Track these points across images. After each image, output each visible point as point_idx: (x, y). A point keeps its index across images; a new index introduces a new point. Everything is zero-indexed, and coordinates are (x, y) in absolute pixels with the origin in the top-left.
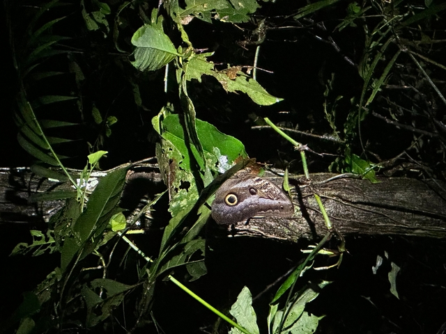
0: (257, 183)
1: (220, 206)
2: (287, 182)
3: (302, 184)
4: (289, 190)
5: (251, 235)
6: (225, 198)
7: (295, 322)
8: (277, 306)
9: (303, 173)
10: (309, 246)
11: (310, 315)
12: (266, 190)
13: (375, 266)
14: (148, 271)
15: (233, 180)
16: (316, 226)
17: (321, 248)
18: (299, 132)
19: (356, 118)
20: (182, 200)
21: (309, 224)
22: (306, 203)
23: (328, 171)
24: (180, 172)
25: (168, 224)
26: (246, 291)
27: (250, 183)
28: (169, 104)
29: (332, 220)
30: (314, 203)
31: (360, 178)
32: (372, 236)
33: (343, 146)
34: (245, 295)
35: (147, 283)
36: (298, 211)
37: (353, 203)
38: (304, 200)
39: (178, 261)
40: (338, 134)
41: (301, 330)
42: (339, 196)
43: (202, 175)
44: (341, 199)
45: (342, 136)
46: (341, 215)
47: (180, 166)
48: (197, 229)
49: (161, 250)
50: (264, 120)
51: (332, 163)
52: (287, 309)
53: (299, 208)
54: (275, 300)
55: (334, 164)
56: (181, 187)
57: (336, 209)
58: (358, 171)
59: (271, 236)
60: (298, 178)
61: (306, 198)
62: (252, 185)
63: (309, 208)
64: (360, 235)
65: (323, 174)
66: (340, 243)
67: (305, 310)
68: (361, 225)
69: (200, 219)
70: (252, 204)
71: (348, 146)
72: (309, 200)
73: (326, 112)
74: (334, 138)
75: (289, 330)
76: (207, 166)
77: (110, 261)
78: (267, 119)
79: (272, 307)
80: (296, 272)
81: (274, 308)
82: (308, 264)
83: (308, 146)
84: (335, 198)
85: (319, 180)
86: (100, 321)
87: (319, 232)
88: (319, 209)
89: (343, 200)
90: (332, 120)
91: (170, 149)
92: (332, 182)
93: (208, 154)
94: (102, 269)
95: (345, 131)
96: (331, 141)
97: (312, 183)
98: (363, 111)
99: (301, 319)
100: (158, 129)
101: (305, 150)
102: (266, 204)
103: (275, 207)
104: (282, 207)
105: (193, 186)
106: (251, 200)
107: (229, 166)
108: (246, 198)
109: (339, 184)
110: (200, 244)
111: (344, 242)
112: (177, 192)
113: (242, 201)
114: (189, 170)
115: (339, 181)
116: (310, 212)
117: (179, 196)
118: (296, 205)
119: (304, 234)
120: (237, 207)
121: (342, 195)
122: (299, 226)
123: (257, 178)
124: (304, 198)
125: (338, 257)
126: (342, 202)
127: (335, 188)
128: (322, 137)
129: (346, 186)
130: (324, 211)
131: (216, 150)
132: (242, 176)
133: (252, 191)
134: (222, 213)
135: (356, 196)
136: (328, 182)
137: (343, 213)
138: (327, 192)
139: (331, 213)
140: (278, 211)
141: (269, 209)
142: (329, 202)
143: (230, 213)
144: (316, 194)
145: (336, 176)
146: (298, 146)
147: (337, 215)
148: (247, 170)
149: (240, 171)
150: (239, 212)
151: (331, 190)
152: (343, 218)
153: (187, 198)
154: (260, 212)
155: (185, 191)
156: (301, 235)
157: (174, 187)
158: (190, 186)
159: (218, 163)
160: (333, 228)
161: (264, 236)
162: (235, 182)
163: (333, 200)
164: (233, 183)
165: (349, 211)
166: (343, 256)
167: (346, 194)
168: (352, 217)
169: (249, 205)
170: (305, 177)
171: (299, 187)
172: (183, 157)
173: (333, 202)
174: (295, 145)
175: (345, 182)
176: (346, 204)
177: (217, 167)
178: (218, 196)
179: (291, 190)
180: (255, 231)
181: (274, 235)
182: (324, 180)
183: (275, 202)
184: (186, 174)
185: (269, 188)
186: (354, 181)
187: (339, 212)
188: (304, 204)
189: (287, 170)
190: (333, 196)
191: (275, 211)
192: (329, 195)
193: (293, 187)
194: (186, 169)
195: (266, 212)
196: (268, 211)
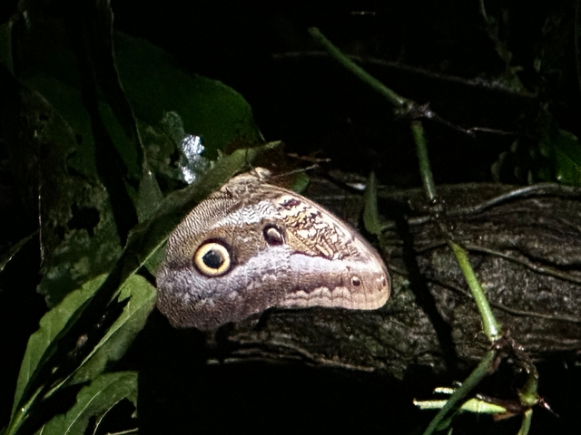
0: (284, 213)
1: (181, 276)
2: (373, 208)
3: (417, 214)
4: (378, 232)
5: (272, 358)
6: (195, 255)
10: (438, 390)
12: (312, 232)
15: (219, 203)
16: (457, 333)
17: (471, 395)
18: (408, 67)
20: (77, 260)
21: (435, 327)
22: (429, 267)
23: (490, 179)
24: (71, 181)
25: (35, 327)
27: (267, 211)
29: (501, 315)
30: (450, 267)
36: (403, 290)
37: (561, 268)
38: (422, 261)
39: (64, 432)
40: (518, 73)
42: (520, 249)
43: (130, 190)
44: (527, 255)
45: (528, 78)
46: (526, 303)
47: (71, 163)
49: (19, 394)
51: (502, 156)
53: (406, 282)
55: (506, 159)
56: (74, 224)
59: (330, 362)
61: (427, 253)
62: (271, 216)
63: (436, 282)
65: (474, 186)
66: (523, 382)
69: (127, 315)
70: (270, 272)
71: (545, 106)
72: (438, 259)
73: (484, 12)
74: (509, 84)
76: (145, 165)
78: (315, 32)
83: (431, 108)
84: (508, 254)
85: (465, 204)
87: (465, 351)
88: (467, 287)
89: (534, 260)
90: (501, 36)
91: (43, 117)
92: (497, 211)
93: (150, 130)
95: (538, 65)
97: (443, 214)
101: (424, 120)
102: (310, 271)
103: (335, 279)
104: (355, 279)
105: (106, 221)
106: (267, 261)
107: (209, 165)
108: (253, 253)
109: (521, 214)
110: (128, 385)
111: (537, 377)
112: (62, 238)
113: (242, 263)
114: (96, 175)
115: (522, 206)
116: (440, 292)
117: (66, 249)
118: (399, 274)
119: (417, 351)
120: (228, 279)
121: (530, 245)
122: (407, 334)
123: (287, 198)
124: (422, 254)
125: (519, 419)
126: (531, 265)
127: (511, 227)
128: (470, 82)
129: (541, 220)
130: (478, 291)
131: (172, 118)
132: (243, 191)
133: (271, 235)
134: (187, 296)
135: (569, 249)
136: (489, 208)
137: (532, 296)
138: (486, 237)
139: (498, 296)
140: (345, 291)
141: (319, 286)
142: (493, 264)
143: (210, 295)
144: (455, 242)
145: (513, 193)
146: (405, 106)
147: (515, 302)
148: (256, 175)
149: (238, 178)
150: (234, 294)
151: (498, 232)
152: (531, 309)
153: (91, 253)
154: (293, 295)
155: (83, 236)
156: (415, 359)
157: (55, 223)
158: (98, 220)
159: (177, 155)
160: (504, 338)
161: (309, 360)
162: (223, 208)
163: (505, 258)
164: (218, 212)
165: (549, 290)
166: (533, 416)
167: (541, 241)
168: (556, 309)
169: (263, 273)
170: (424, 194)
171: (406, 222)
172: (79, 139)
173: (504, 266)
174: (394, 105)
175: (537, 208)
176: (542, 269)
177: (176, 167)
178: (176, 248)
179: (384, 232)
180: (284, 347)
181: (337, 357)
182: (478, 203)
183: (336, 267)
184: (88, 186)
185: (320, 227)
186: (564, 207)
187: (520, 293)
188: (422, 271)
189: (372, 176)
190: (504, 248)
191: (338, 290)
192: (493, 245)
193: (391, 225)
194: (86, 172)
195: (312, 293)
196: (317, 291)
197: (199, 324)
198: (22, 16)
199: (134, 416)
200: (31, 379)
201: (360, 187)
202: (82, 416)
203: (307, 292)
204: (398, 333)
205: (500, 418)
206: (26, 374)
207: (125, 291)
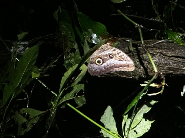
0: (113, 52)
1: (93, 65)
2: (131, 45)
3: (140, 46)
4: (132, 50)
5: (111, 76)
6: (95, 61)
7: (138, 124)
8: (127, 116)
9: (140, 40)
10: (145, 82)
11: (146, 120)
12: (119, 56)
13: (182, 91)
14: (52, 103)
15: (100, 50)
16: (149, 70)
17: (152, 83)
18: (137, 17)
19: (169, 9)
20: (71, 59)
21: (144, 69)
22: (143, 57)
23: (155, 39)
24: (70, 43)
25: (63, 75)
26: (109, 108)
28: (62, 4)
29: (158, 66)
30: (147, 57)
31: (173, 42)
32: (180, 75)
33: (163, 24)
34: (109, 111)
35: (52, 110)
36: (137, 62)
37: (169, 57)
38: (141, 56)
39: (69, 96)
40: (160, 17)
41: (141, 129)
42: (161, 53)
43: (82, 45)
44: (162, 54)
45: (162, 18)
46: (162, 64)
47: (70, 39)
48: (80, 78)
49: (60, 90)
50: (118, 11)
51: (157, 33)
52: (133, 117)
53: (138, 60)
54: (126, 112)
55: (158, 34)
56: (71, 52)
57: (160, 60)
58: (172, 38)
59: (123, 76)
60: (138, 43)
61: (142, 54)
62: (111, 53)
63: (144, 60)
64: (174, 75)
65: (151, 40)
66: (162, 80)
67: (143, 118)
68: (174, 69)
69: (82, 72)
70: (111, 64)
71: (165, 24)
72: (144, 55)
73: (153, 4)
74: (158, 19)
75: (134, 129)
76: (85, 40)
77: (31, 95)
78: (119, 11)
79: (124, 116)
80: (138, 97)
81: (125, 117)
82: (144, 92)
83: (142, 26)
84: (159, 54)
85: (149, 44)
86: (26, 132)
87: (150, 74)
88: (150, 61)
89: (164, 55)
90: (156, 9)
91: (64, 30)
92: (156, 45)
93: (86, 33)
94: (27, 100)
95: (164, 16)
96: (156, 21)
97: (145, 47)
98: (174, 4)
99: (141, 123)
100: (57, 19)
101: (141, 28)
102: (119, 64)
103: (124, 65)
104: (128, 65)
105: (77, 51)
106: (110, 62)
107: (98, 39)
108: (107, 60)
109: (161, 46)
110: (82, 86)
111: (165, 79)
112: (68, 54)
113: (105, 62)
114: (75, 42)
115: (161, 44)
116: (145, 62)
117: (69, 57)
118: (137, 58)
119: (141, 74)
120: (102, 66)
121: (163, 52)
122: (138, 70)
123: (114, 49)
124: (141, 54)
125: (161, 88)
126: (163, 56)
127: (159, 48)
128: (150, 19)
129: (165, 47)
130: (152, 62)
131: (90, 30)
132: (105, 48)
133: (111, 56)
134: (94, 69)
135: (171, 53)
136: (155, 45)
137: (164, 62)
138: (154, 51)
139: (157, 63)
140: (126, 67)
141: (120, 66)
142: (155, 56)
143: (99, 69)
144: (148, 52)
145: (159, 42)
146: (137, 25)
147: (160, 64)
148: (107, 45)
149: (104, 45)
150: (103, 69)
151: (156, 50)
152: (163, 65)
153: (74, 58)
154: (115, 68)
155: (73, 54)
156: (140, 75)
157: (67, 52)
158: (76, 51)
159: (91, 38)
160: (158, 72)
161: (119, 76)
162: (101, 51)
163: (158, 55)
164: (100, 52)
165: (167, 61)
166: (164, 87)
167: (165, 51)
168: (168, 65)
169: (109, 64)
170: (141, 42)
171: (138, 48)
172: (72, 34)
173: (158, 56)
174: (135, 25)
175: (164, 45)
176: (165, 57)
177: (91, 40)
178: (91, 60)
179: (133, 50)
180: (114, 74)
181: (124, 75)
182: (152, 44)
183: (124, 63)
184: (74, 44)
185: (120, 55)
186: (170, 44)
187: (161, 62)
188: (141, 58)
189: (131, 39)
190: (158, 53)
191: (124, 67)
192: (155, 52)
193: (135, 48)
194: (73, 41)
195: (119, 68)
196: (120, 68)
197: (96, 75)
198: (59, 10)
199: (83, 93)
200: (63, 86)
201: (128, 41)
202: (73, 93)
203: (118, 68)
204: (136, 70)
205: (158, 87)
206: (62, 85)
207: (81, 68)
